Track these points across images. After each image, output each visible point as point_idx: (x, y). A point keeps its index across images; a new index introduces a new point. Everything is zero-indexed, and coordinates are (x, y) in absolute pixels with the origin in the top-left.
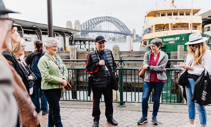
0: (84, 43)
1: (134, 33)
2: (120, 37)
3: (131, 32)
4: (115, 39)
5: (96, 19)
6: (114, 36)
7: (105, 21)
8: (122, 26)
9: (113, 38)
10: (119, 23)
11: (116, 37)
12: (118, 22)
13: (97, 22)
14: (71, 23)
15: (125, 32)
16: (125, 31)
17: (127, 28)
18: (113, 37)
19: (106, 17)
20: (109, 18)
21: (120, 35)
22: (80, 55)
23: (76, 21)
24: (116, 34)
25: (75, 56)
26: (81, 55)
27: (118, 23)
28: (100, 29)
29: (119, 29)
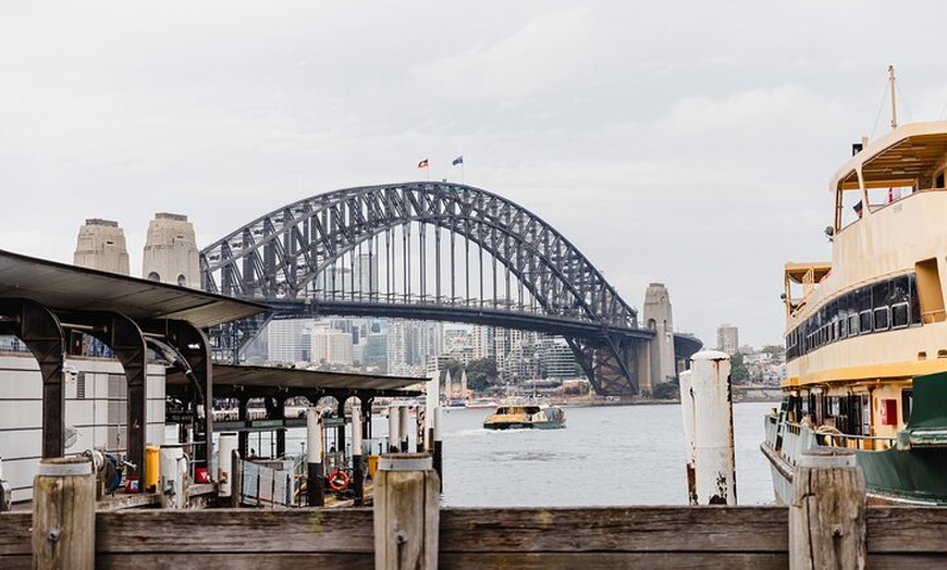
0: (275, 413)
1: (660, 325)
2: (536, 355)
3: (634, 314)
4: (494, 373)
5: (334, 207)
6: (485, 345)
7: (406, 220)
8: (558, 259)
9: (474, 367)
10: (529, 238)
11: (500, 354)
12: (516, 229)
13: (343, 231)
14: (121, 239)
15: (580, 311)
16: (580, 302)
17: (602, 281)
18: (476, 357)
19: (421, 186)
20: (440, 195)
21: (537, 339)
22: (472, 546)
23: (164, 222)
24: (500, 331)
25: (427, 557)
26: (481, 546)
27: (519, 241)
28: (366, 289)
29: (532, 289)
